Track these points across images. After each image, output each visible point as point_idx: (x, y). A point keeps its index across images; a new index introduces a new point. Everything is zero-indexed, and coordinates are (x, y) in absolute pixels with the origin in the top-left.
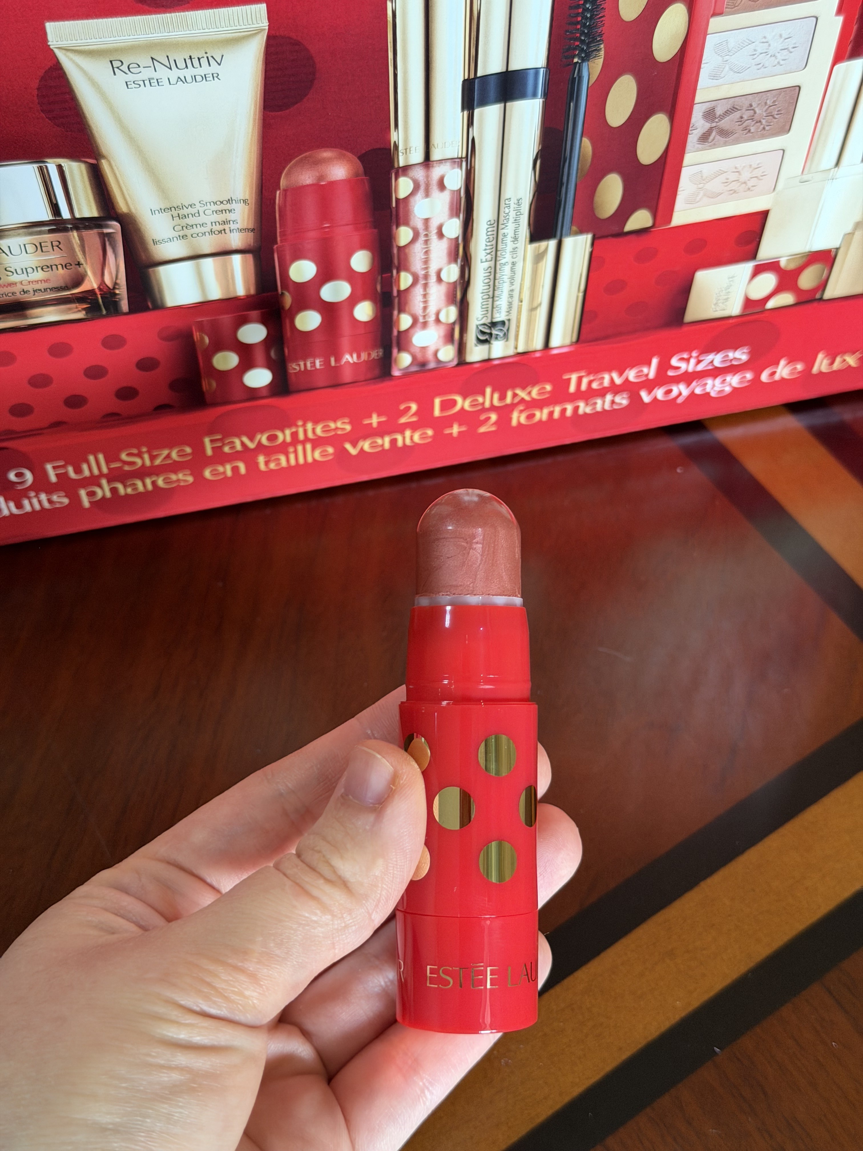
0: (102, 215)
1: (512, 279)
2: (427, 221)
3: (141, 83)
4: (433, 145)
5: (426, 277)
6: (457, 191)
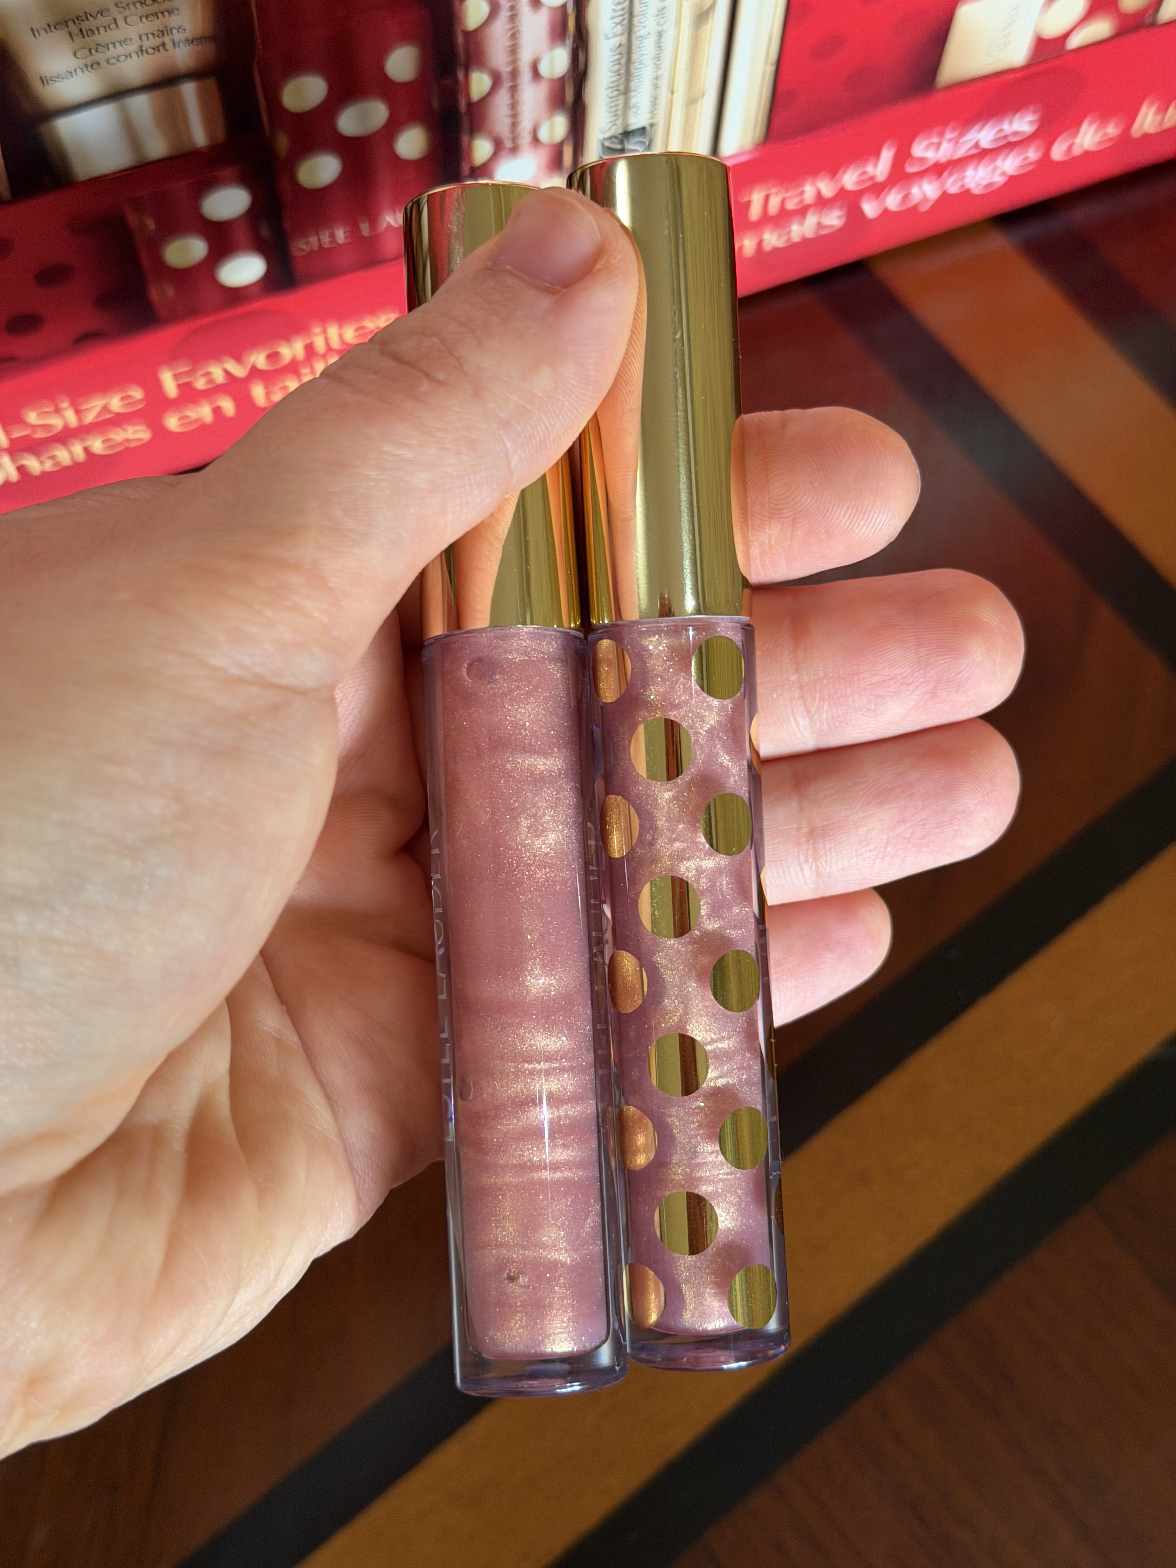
1: (658, 57)
5: (514, 74)
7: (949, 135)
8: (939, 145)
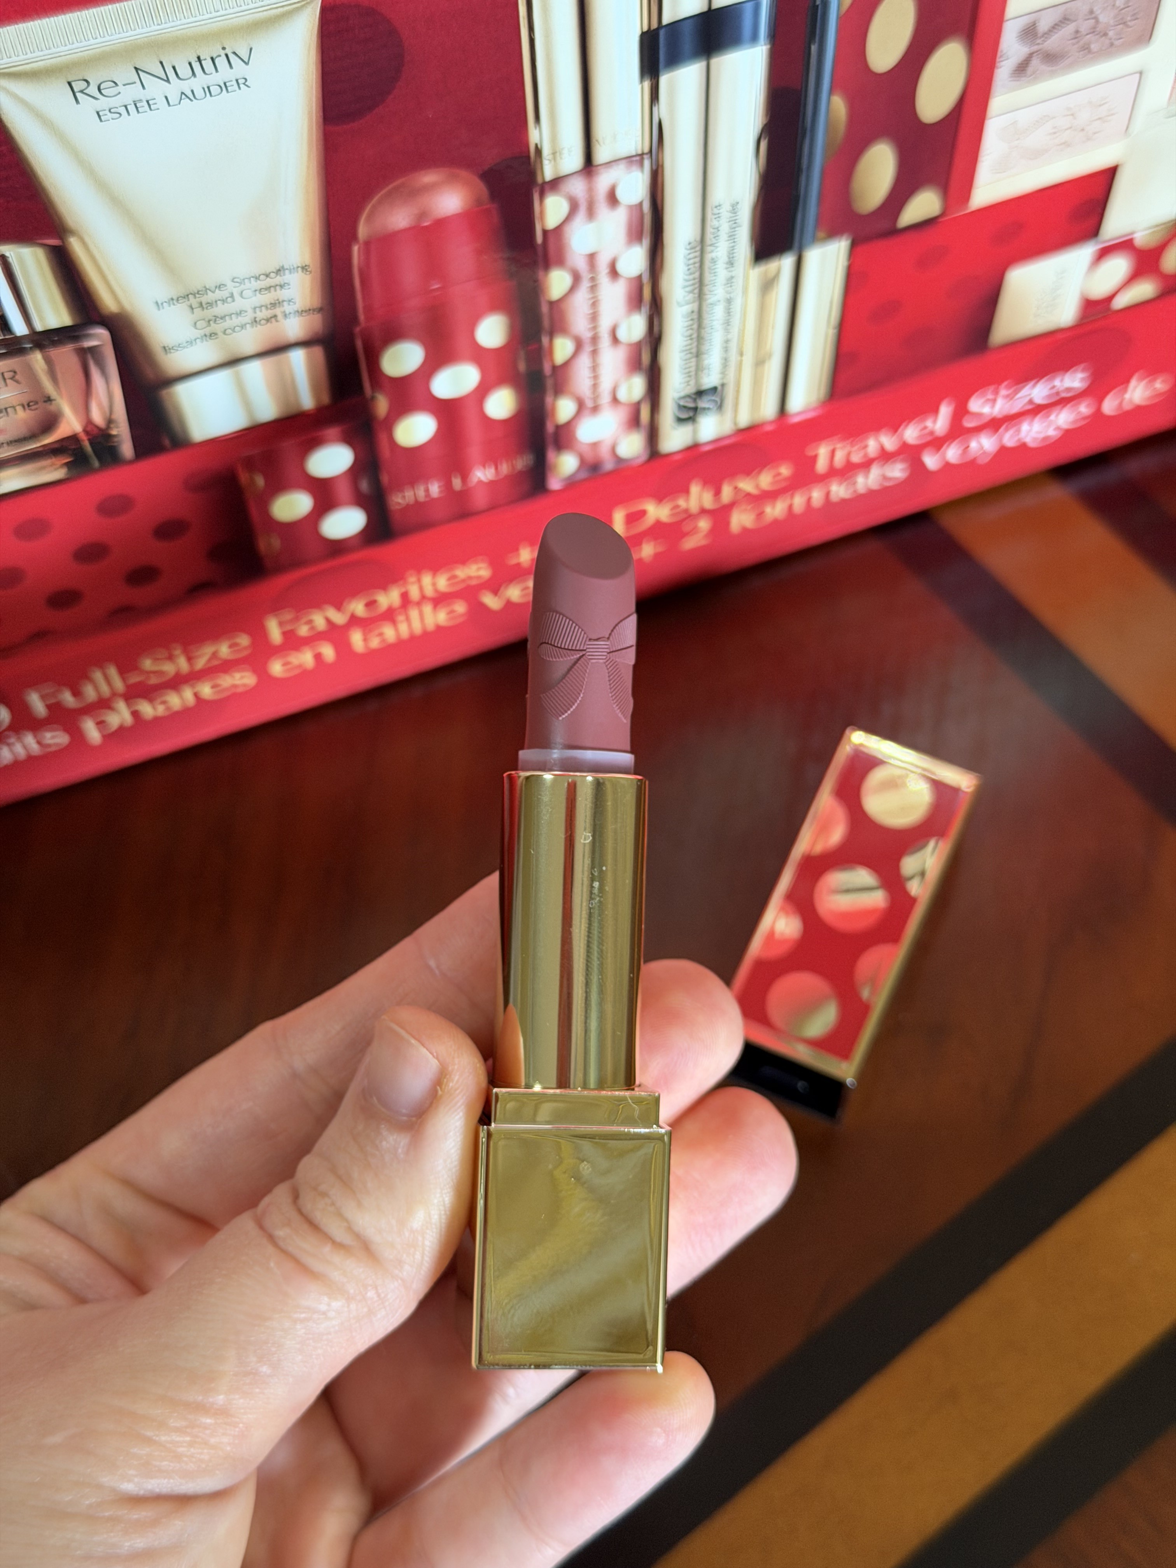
0: (78, 321)
1: (727, 323)
2: (592, 258)
3: (122, 110)
4: (597, 141)
5: (595, 339)
6: (636, 205)
7: (1003, 392)
8: (994, 401)
